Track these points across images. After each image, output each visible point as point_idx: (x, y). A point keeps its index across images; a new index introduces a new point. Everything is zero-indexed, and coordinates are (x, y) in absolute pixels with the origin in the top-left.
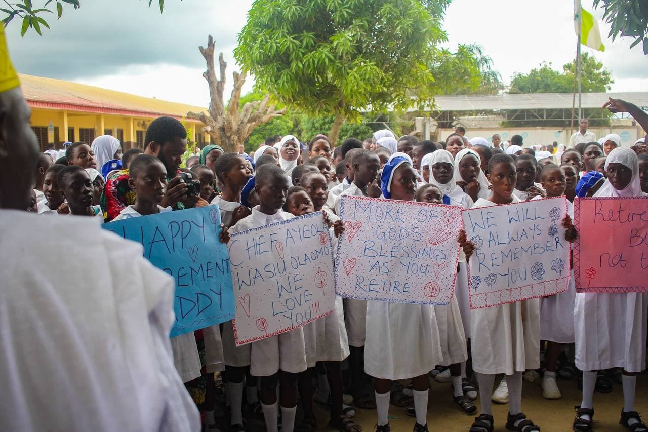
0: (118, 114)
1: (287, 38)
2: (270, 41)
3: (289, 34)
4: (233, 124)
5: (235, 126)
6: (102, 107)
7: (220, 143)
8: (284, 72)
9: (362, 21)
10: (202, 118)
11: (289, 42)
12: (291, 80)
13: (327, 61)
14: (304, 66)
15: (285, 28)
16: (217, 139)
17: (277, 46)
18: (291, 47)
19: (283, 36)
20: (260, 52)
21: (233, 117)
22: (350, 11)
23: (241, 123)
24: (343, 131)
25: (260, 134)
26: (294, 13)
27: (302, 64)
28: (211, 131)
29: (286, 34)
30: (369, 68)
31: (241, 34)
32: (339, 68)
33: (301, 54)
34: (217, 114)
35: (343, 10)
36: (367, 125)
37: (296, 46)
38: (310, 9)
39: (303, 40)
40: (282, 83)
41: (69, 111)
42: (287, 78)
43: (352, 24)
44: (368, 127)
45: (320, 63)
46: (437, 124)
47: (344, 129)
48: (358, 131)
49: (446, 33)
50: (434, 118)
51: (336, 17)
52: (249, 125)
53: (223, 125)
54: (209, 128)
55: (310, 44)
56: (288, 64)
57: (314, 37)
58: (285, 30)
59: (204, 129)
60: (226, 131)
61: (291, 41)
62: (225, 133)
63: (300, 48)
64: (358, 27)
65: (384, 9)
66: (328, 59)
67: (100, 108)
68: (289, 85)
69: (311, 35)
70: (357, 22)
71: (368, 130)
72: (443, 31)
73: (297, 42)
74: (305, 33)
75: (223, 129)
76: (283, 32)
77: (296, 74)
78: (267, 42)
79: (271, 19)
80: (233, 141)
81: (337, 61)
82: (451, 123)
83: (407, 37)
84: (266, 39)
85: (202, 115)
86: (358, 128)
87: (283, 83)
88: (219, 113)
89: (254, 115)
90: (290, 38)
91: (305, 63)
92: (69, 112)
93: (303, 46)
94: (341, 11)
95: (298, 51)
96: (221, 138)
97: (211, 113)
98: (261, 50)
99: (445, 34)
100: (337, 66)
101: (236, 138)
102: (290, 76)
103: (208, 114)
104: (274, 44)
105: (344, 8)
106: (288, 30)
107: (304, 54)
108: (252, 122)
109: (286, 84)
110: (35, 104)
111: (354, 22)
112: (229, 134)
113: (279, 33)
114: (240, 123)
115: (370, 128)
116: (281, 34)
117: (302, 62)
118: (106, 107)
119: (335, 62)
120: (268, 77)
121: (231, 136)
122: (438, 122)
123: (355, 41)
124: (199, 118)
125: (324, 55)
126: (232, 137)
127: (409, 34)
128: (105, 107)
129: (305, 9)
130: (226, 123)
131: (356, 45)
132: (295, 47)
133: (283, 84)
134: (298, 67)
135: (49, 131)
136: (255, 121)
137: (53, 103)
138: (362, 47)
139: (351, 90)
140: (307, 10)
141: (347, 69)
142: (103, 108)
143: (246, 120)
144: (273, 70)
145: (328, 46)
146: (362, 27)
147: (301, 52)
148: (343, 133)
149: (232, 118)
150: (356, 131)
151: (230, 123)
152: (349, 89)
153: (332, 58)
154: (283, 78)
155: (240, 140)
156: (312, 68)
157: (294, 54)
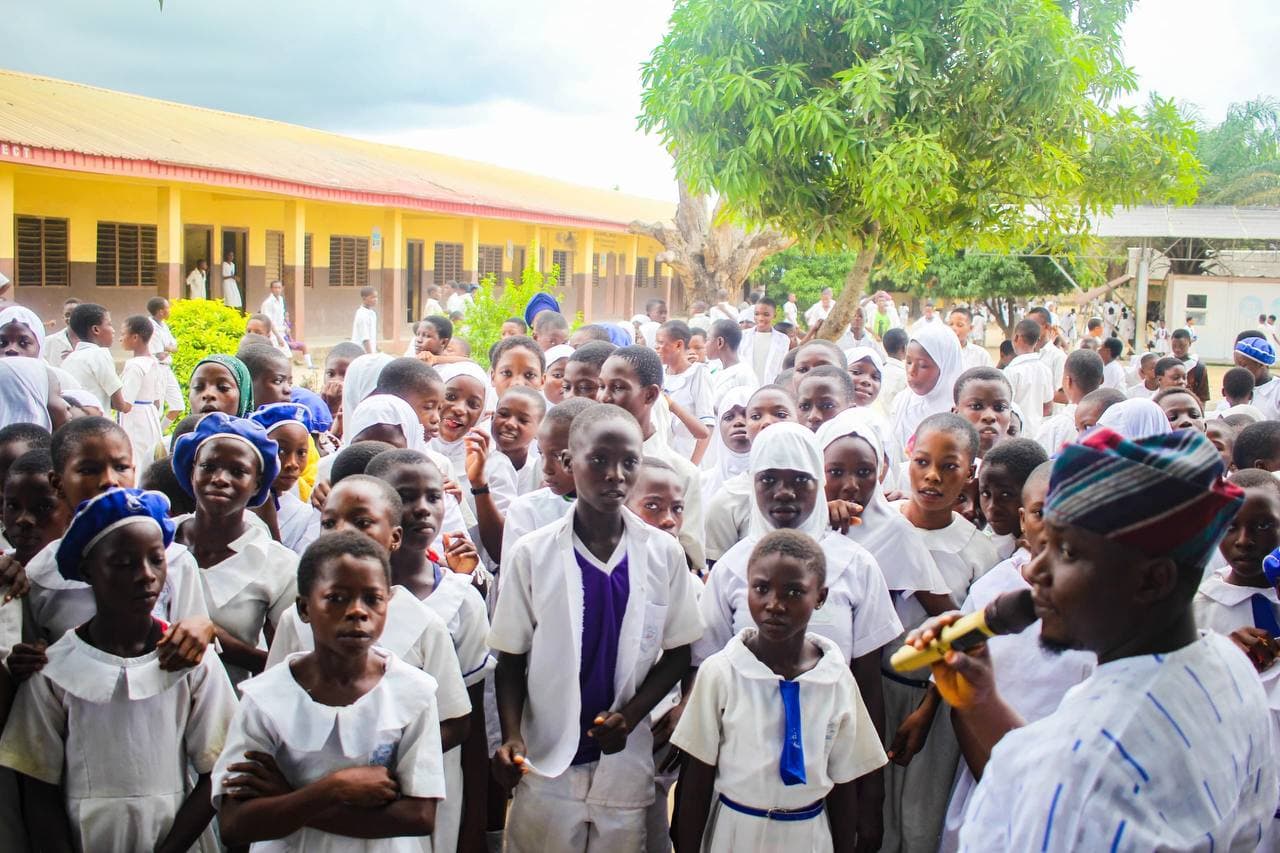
0: (508, 218)
1: (741, 75)
2: (706, 80)
3: (748, 65)
4: (721, 248)
5: (724, 254)
6: (472, 203)
7: (693, 286)
8: (736, 151)
9: (912, 40)
10: (659, 235)
11: (744, 85)
12: (749, 169)
13: (825, 129)
14: (776, 139)
15: (739, 52)
16: (686, 276)
17: (719, 93)
18: (748, 96)
19: (734, 71)
20: (682, 107)
21: (721, 235)
22: (883, 14)
23: (739, 248)
24: (969, 268)
25: (805, 266)
26: (758, 18)
27: (772, 134)
28: (674, 262)
29: (740, 67)
30: (919, 147)
31: (648, 65)
32: (853, 145)
33: (770, 113)
34: (692, 227)
35: (867, 12)
36: (1021, 259)
37: (761, 94)
38: (795, 11)
39: (776, 80)
40: (728, 176)
41: (405, 209)
42: (739, 167)
43: (888, 44)
44: (1024, 264)
45: (812, 131)
46: (1170, 264)
47: (972, 266)
48: (1001, 271)
49: (1132, 71)
50: (1162, 251)
51: (853, 28)
52: (753, 252)
53: (702, 251)
54: (671, 256)
55: (793, 89)
56: (741, 133)
57: (802, 73)
58: (739, 58)
59: (662, 256)
60: (706, 261)
61: (747, 82)
62: (704, 267)
63: (770, 98)
64: (899, 52)
65: (963, 11)
66: (829, 123)
67: (467, 205)
68: (744, 180)
69: (796, 68)
70: (899, 41)
71: (1023, 268)
72: (1128, 67)
73: (763, 85)
74: (785, 65)
75: (701, 259)
76: (733, 62)
77: (761, 156)
78: (697, 84)
79: (711, 32)
80: (720, 283)
81: (852, 130)
82: (1199, 263)
83: (1015, 78)
84: (697, 76)
85: (659, 227)
86: (1001, 264)
87: (731, 176)
88: (695, 226)
89: (765, 233)
90: (748, 75)
91: (779, 132)
92: (405, 212)
93: (777, 95)
94: (863, 15)
95: (766, 105)
96: (696, 275)
97: (678, 225)
98: (684, 102)
99: (1132, 74)
100: (851, 142)
101: (725, 277)
102: (748, 163)
103: (671, 226)
104: (711, 89)
105: (872, 8)
106: (745, 56)
107: (777, 112)
108: (759, 246)
109: (736, 178)
110: (331, 193)
111: (893, 40)
112: (711, 269)
113: (725, 63)
114: (735, 247)
115: (1027, 266)
116: (729, 68)
117: (771, 131)
118: (481, 203)
119: (845, 133)
120: (699, 162)
121: (715, 272)
122: (1172, 261)
123: (892, 85)
124: (652, 234)
125: (819, 115)
126: (718, 274)
127: (1019, 71)
128: (478, 203)
129: (785, 11)
130: (706, 246)
131: (894, 93)
132: (758, 98)
133: (731, 179)
134: (763, 141)
135: (371, 245)
136: (766, 244)
137: (368, 194)
138: (908, 99)
139: (880, 197)
140: (789, 13)
141: (872, 146)
142: (474, 206)
143: (748, 242)
144: (712, 145)
145: (833, 94)
146: (912, 52)
147: (772, 107)
148: (970, 273)
149: (719, 236)
150: (996, 270)
151: (714, 246)
152: (875, 195)
153: (839, 122)
154: (730, 165)
155: (733, 281)
156: (793, 144)
157: (755, 112)
